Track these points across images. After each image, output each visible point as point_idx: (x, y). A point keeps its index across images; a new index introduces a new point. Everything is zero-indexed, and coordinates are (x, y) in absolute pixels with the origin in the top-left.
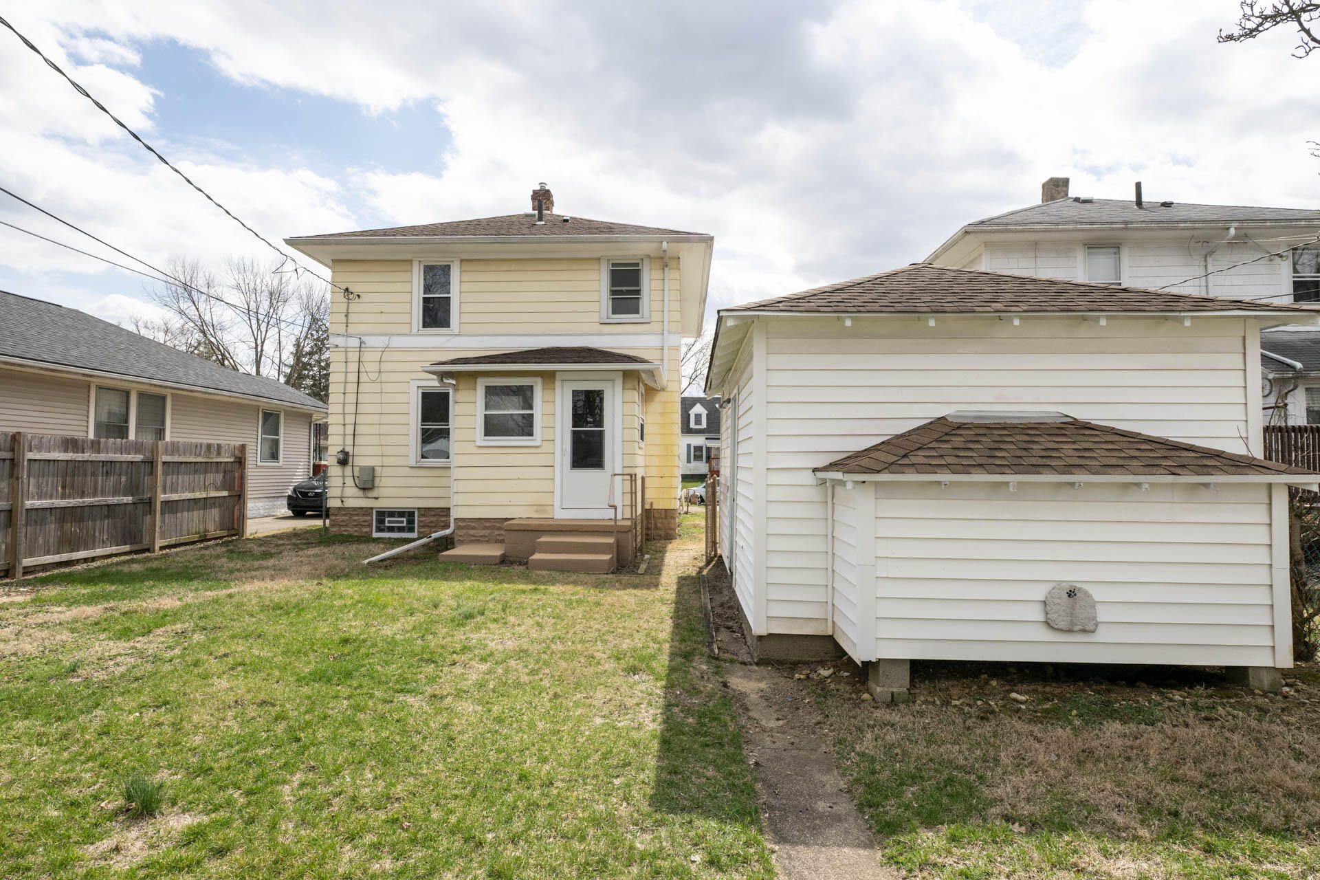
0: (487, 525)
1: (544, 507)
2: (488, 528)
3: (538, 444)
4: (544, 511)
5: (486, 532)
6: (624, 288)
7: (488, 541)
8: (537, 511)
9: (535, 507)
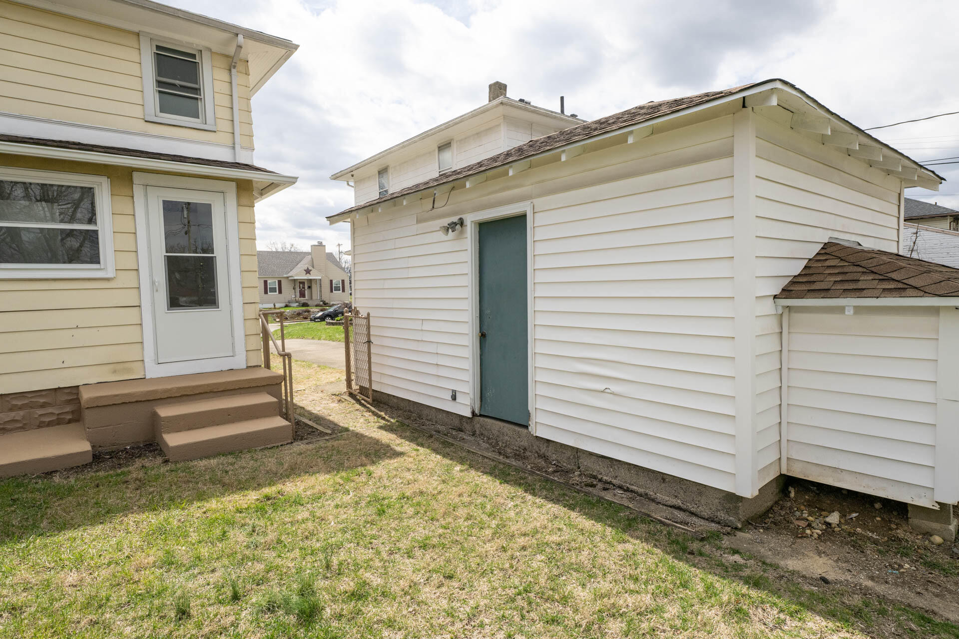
0: (19, 403)
1: (127, 365)
2: (20, 408)
3: (110, 275)
4: (129, 371)
5: (18, 415)
6: (177, 82)
7: (23, 428)
8: (115, 372)
9: (112, 366)
